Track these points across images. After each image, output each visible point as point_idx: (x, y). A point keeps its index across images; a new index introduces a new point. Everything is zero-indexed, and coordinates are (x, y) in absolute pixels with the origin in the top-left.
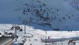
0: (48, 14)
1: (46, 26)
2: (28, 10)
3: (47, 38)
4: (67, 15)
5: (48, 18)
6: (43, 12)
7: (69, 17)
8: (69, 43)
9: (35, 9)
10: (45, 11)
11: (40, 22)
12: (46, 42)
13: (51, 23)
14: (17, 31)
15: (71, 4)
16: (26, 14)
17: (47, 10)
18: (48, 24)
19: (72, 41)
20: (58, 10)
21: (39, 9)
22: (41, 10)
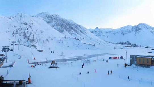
0: (33, 36)
1: (32, 47)
2: (17, 32)
3: (33, 58)
4: (50, 37)
5: (33, 40)
6: (29, 34)
7: (52, 39)
8: (52, 64)
9: (22, 31)
10: (31, 33)
11: (27, 44)
12: (32, 63)
13: (36, 45)
14: (7, 52)
15: (53, 26)
16: (15, 36)
17: (32, 32)
18: (34, 46)
19: (54, 62)
20: (42, 32)
21: (26, 31)
22: (28, 32)
